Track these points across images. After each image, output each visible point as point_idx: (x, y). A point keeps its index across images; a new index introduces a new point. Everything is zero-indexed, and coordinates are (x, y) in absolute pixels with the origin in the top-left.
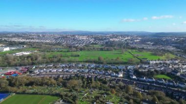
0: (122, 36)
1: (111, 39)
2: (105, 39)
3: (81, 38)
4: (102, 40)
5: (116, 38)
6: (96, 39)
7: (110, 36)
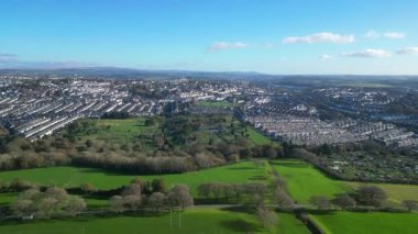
0: (214, 85)
1: (184, 95)
2: (165, 94)
3: (87, 88)
4: (153, 96)
5: (198, 89)
6: (134, 91)
7: (181, 85)
